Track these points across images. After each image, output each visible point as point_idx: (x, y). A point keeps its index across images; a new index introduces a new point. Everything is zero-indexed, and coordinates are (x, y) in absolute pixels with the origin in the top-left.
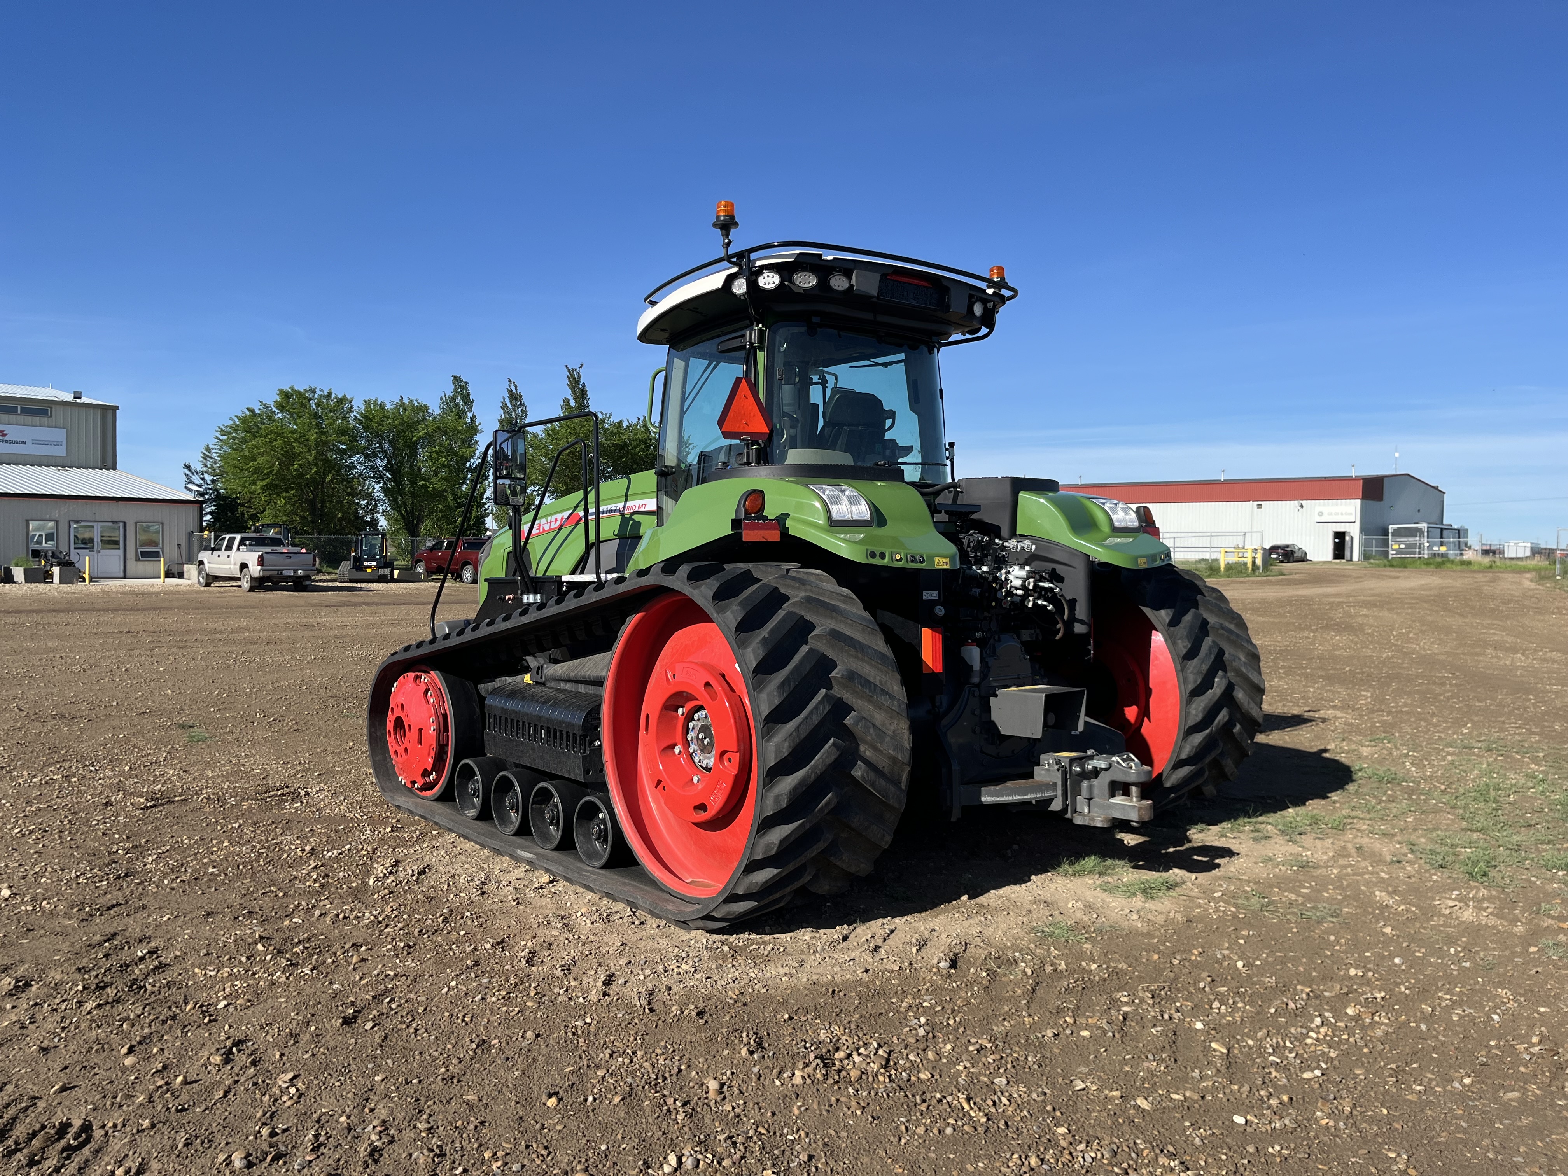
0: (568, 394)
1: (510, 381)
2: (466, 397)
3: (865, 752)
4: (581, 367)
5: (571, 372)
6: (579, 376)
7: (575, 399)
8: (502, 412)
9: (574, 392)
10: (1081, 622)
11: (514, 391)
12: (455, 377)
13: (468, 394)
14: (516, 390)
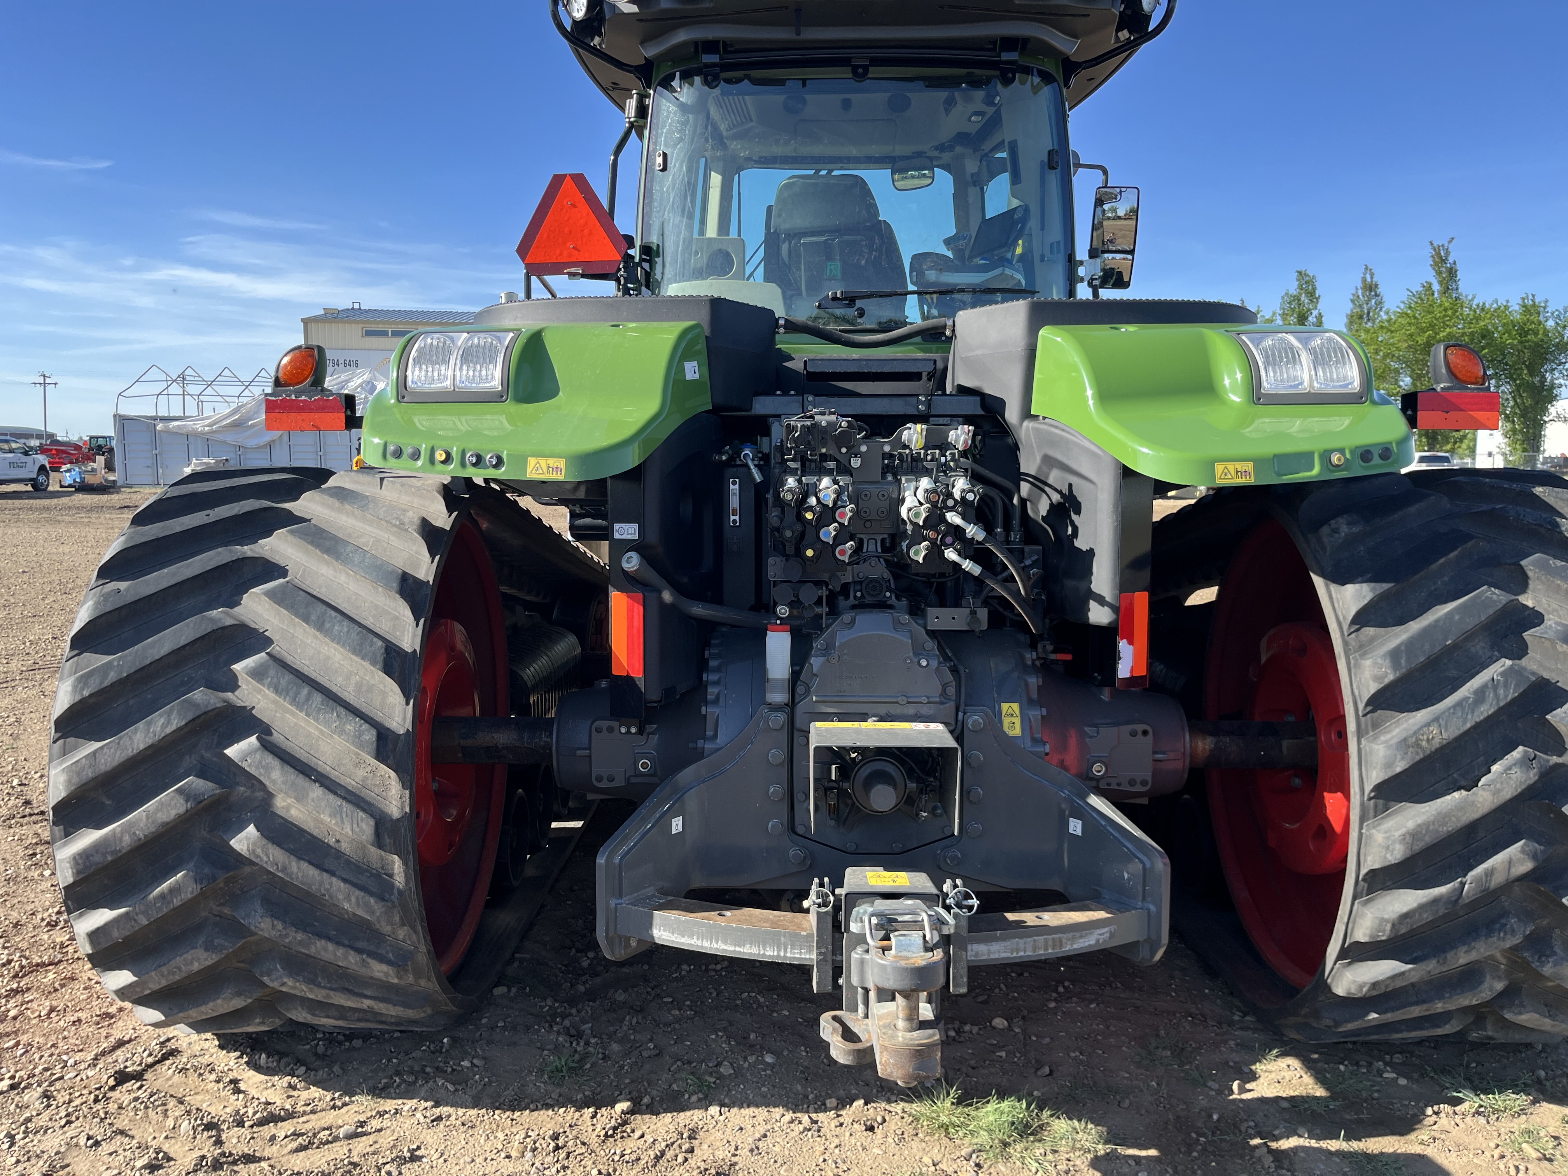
0: (1431, 276)
1: (1366, 268)
2: (1312, 295)
3: (288, 808)
4: (1450, 242)
5: (1437, 250)
6: (1447, 253)
7: (1440, 283)
8: (1351, 305)
9: (1439, 273)
10: (1101, 600)
11: (1369, 279)
12: (1300, 273)
13: (1314, 289)
14: (1372, 278)
